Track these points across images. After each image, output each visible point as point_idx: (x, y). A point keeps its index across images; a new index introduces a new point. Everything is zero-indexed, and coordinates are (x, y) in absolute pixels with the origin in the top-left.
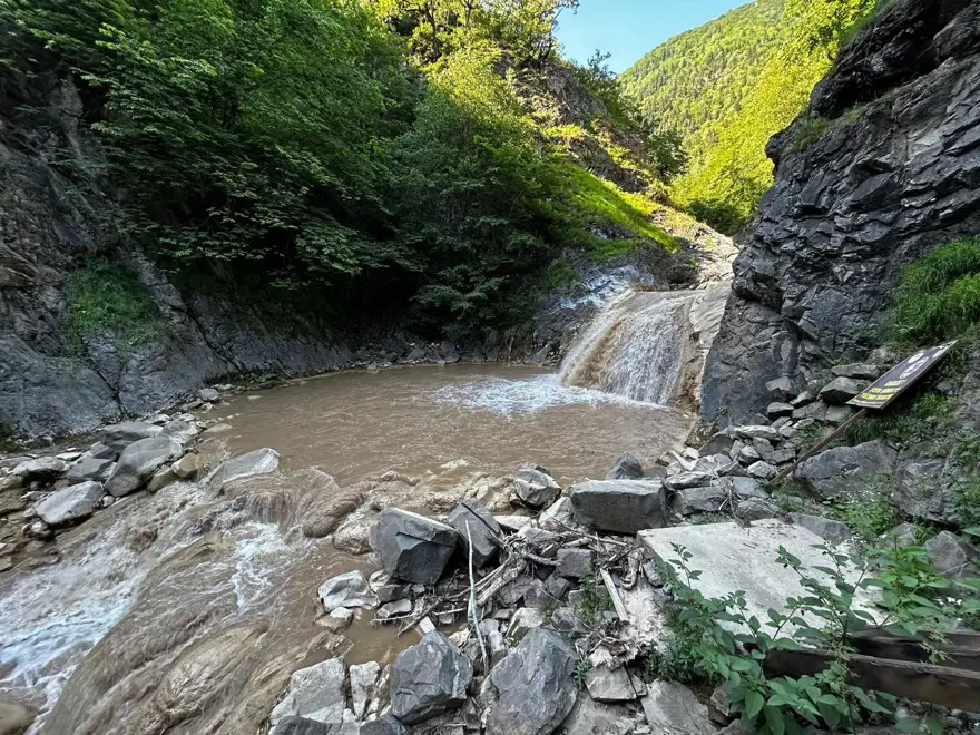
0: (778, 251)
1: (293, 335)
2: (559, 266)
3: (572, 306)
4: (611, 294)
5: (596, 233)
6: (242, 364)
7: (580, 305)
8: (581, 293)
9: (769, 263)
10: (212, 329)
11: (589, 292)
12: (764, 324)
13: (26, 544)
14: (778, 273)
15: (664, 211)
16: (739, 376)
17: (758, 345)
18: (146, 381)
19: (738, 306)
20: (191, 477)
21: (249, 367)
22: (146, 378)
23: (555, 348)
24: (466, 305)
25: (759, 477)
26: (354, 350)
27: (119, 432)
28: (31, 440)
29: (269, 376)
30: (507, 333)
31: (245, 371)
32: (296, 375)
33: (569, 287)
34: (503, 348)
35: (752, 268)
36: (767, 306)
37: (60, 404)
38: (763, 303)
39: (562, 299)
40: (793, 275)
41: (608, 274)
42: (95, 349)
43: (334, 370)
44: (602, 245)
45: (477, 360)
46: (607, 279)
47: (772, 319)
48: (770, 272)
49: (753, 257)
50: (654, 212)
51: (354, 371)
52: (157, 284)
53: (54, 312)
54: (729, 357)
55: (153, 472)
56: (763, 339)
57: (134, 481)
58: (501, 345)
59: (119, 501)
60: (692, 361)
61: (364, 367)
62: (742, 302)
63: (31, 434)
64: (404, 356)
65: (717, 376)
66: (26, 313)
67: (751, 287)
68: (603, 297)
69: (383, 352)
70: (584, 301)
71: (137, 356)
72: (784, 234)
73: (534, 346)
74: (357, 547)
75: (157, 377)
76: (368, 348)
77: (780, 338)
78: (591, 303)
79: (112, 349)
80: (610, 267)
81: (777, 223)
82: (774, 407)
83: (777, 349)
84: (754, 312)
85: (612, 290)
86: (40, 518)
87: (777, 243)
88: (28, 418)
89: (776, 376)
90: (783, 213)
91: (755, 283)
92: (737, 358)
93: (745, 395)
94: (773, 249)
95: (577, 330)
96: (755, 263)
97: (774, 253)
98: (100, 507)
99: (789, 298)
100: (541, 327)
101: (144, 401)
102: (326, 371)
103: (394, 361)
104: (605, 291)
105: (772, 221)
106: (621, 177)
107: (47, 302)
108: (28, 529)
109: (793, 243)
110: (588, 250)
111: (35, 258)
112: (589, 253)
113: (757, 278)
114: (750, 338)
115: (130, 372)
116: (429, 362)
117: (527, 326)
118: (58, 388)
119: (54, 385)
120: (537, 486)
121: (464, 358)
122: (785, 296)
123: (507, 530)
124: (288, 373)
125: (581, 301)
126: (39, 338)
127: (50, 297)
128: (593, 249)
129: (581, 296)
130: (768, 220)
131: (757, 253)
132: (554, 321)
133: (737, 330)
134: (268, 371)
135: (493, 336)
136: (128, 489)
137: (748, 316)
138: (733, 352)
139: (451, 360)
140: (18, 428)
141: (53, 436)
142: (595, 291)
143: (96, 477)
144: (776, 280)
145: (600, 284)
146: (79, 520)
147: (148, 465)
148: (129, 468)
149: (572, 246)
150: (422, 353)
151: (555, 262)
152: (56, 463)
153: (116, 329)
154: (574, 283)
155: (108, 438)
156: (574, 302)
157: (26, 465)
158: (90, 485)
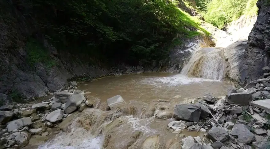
0: (263, 33)
1: (90, 65)
2: (176, 40)
3: (182, 52)
4: (195, 48)
5: (187, 29)
6: (76, 75)
8: (184, 48)
9: (261, 36)
10: (65, 63)
11: (188, 47)
12: (259, 53)
13: (47, 129)
14: (264, 39)
15: (204, 23)
16: (252, 67)
17: (258, 58)
18: (55, 80)
19: (250, 48)
20: (92, 106)
21: (78, 76)
22: (55, 78)
23: (177, 66)
25: (268, 90)
26: (108, 70)
27: (61, 94)
28: (28, 99)
29: (85, 78)
30: (160, 62)
32: (93, 78)
33: (180, 47)
34: (159, 67)
35: (255, 38)
36: (259, 48)
37: (33, 87)
38: (258, 47)
39: (179, 50)
40: (268, 39)
41: (193, 42)
42: (39, 69)
43: (104, 76)
44: (190, 33)
45: (150, 72)
46: (193, 44)
47: (261, 51)
48: (262, 38)
49: (255, 34)
50: (201, 23)
51: (110, 76)
52: (49, 47)
53: (23, 56)
54: (248, 63)
55: (80, 105)
56: (258, 57)
57: (75, 108)
58: (158, 65)
59: (69, 115)
60: (227, 67)
61: (113, 75)
62: (251, 47)
63: (27, 97)
64: (125, 71)
65: (245, 68)
66: (16, 57)
67: (255, 43)
68: (192, 49)
69: (118, 70)
70: (186, 50)
71: (51, 71)
72: (266, 28)
73: (169, 66)
74: (165, 118)
75: (57, 78)
76: (112, 69)
77: (264, 56)
78: (189, 51)
79: (44, 69)
80: (193, 40)
81: (263, 25)
82: (265, 74)
83: (263, 59)
84: (255, 50)
85: (195, 47)
86: (48, 121)
87: (263, 30)
88: (25, 92)
89: (264, 67)
90: (265, 22)
91: (256, 42)
92: (251, 63)
93: (255, 72)
94: (262, 32)
95: (185, 60)
96: (256, 36)
97: (262, 33)
98: (64, 117)
99: (267, 45)
100: (172, 60)
101: (56, 86)
102: (102, 77)
103: (122, 73)
104: (193, 47)
105: (261, 24)
106: (189, 11)
107: (21, 53)
108: (46, 124)
109: (268, 30)
110: (185, 35)
111: (17, 37)
112: (185, 36)
113: (257, 40)
114: (254, 57)
115: (50, 76)
116: (134, 73)
117: (166, 59)
118: (31, 82)
119: (29, 81)
121: (145, 71)
122: (266, 44)
124: (91, 77)
125: (185, 51)
126: (21, 65)
127: (21, 51)
128: (187, 34)
129: (185, 49)
130: (260, 24)
131: (257, 33)
132: (177, 57)
133: (250, 55)
134: (84, 77)
135: (154, 63)
136: (72, 111)
137: (254, 51)
138: (249, 61)
139: (141, 72)
140: (23, 95)
141: (34, 98)
142: (190, 47)
143: (60, 108)
144: (263, 41)
145: (191, 45)
146: (60, 121)
147: (79, 103)
148: (73, 104)
149: (180, 33)
150: (131, 70)
151: (175, 38)
152: (44, 104)
153: (42, 62)
154: (182, 45)
155: (58, 96)
156: (183, 51)
157: (35, 106)
158: (59, 110)
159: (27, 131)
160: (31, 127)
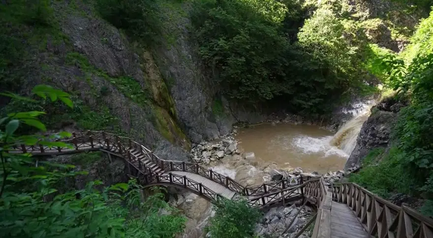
2: (345, 94)
3: (346, 113)
5: (365, 82)
7: (349, 113)
8: (351, 108)
13: (216, 160)
18: (224, 128)
20: (239, 154)
21: (241, 121)
23: (337, 126)
24: (306, 107)
29: (245, 124)
30: (322, 116)
31: (239, 122)
33: (347, 105)
34: (319, 121)
39: (343, 108)
41: (363, 102)
42: (217, 120)
44: (365, 88)
45: (309, 124)
53: (211, 112)
57: (230, 153)
58: (319, 119)
59: (227, 155)
61: (270, 122)
63: (210, 138)
64: (284, 119)
66: (207, 113)
69: (277, 117)
70: (350, 112)
71: (223, 122)
73: (330, 123)
76: (272, 115)
78: (352, 113)
79: (219, 120)
80: (364, 99)
86: (218, 156)
95: (345, 122)
98: (224, 156)
100: (334, 117)
102: (260, 123)
103: (281, 121)
104: (358, 110)
107: (210, 110)
108: (216, 157)
110: (359, 89)
115: (222, 124)
116: (292, 122)
117: (329, 115)
118: (212, 129)
120: (298, 171)
121: (305, 122)
123: (290, 176)
124: (250, 123)
126: (209, 118)
128: (362, 89)
129: (350, 109)
132: (339, 116)
139: (300, 123)
140: (208, 137)
141: (213, 140)
143: (224, 150)
145: (358, 106)
146: (222, 157)
147: (232, 150)
148: (230, 151)
149: (353, 87)
150: (290, 118)
151: (345, 92)
152: (217, 145)
153: (219, 114)
154: (349, 103)
155: (224, 143)
156: (347, 111)
157: (213, 146)
158: (223, 151)
159: (209, 158)
160: (211, 157)
